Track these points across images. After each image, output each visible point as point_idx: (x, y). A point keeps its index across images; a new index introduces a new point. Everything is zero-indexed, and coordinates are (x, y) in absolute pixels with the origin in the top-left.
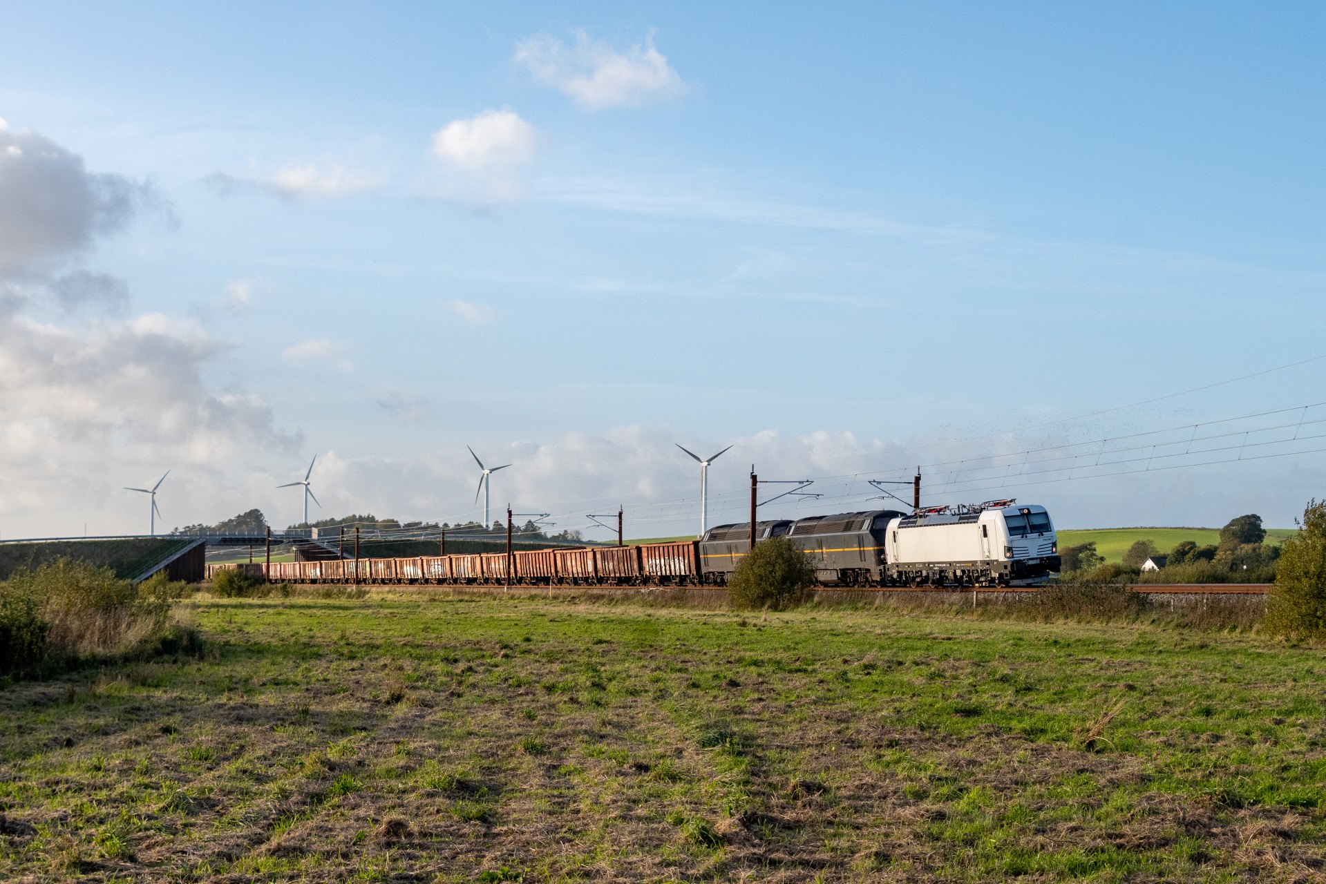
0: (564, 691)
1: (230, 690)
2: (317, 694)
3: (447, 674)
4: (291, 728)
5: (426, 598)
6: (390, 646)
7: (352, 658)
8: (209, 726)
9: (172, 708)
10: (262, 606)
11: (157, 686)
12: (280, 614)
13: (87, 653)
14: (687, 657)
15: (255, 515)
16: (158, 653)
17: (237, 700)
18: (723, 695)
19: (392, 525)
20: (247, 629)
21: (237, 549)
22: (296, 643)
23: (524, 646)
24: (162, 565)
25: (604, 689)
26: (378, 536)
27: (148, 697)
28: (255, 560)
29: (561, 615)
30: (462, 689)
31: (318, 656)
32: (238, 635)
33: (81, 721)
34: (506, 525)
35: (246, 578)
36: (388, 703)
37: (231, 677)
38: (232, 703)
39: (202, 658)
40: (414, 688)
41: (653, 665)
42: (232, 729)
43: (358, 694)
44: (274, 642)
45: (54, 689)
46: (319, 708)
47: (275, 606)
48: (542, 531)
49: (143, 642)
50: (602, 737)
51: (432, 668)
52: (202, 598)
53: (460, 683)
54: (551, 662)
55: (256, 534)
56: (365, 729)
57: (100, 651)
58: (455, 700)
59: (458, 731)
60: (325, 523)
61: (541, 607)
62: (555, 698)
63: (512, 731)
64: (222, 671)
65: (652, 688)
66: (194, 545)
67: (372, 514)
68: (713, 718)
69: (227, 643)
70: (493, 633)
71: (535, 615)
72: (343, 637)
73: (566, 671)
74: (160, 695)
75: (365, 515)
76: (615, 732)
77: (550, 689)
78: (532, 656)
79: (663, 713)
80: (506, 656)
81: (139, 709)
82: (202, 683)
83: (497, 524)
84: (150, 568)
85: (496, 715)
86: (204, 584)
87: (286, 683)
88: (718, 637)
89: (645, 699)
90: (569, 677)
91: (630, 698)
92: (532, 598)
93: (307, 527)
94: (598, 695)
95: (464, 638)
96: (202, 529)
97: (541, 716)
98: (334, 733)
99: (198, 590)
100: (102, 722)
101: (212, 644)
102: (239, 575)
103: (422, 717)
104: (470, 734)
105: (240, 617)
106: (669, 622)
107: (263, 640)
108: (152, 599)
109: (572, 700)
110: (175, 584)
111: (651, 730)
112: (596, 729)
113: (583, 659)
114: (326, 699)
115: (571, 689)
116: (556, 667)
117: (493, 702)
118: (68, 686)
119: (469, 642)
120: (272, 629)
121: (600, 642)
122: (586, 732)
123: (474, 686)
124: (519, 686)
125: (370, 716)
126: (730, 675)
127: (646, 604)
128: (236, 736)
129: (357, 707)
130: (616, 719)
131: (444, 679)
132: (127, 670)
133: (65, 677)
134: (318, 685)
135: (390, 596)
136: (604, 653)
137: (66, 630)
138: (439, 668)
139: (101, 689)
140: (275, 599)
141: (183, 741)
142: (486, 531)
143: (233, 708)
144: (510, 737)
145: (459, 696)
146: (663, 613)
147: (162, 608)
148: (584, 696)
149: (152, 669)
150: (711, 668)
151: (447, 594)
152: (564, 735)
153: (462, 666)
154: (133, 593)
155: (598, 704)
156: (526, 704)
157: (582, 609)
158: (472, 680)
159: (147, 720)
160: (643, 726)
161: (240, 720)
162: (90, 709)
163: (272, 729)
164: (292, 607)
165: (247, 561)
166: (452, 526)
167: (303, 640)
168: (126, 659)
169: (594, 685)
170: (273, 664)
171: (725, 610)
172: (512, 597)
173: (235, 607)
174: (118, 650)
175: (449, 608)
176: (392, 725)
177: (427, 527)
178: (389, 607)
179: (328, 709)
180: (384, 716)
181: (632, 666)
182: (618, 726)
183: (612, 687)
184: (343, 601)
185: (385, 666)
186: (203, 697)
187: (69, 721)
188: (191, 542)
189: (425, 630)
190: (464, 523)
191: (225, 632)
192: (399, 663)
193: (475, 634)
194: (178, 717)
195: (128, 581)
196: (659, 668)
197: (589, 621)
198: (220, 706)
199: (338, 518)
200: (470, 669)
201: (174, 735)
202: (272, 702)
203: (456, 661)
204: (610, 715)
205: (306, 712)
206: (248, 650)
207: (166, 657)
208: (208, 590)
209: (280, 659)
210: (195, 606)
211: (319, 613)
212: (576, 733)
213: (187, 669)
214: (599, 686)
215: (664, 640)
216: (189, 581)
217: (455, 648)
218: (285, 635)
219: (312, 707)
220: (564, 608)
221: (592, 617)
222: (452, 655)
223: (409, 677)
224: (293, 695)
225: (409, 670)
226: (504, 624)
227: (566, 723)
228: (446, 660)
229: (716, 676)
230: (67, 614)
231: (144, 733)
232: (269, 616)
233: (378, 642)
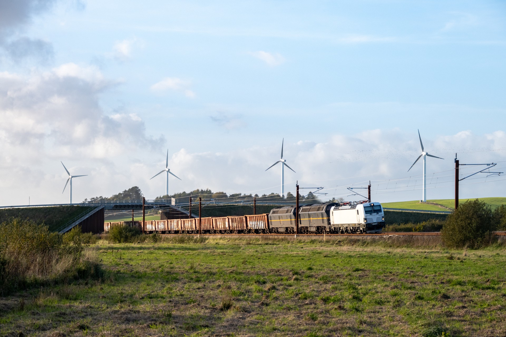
0: (335, 302)
1: (121, 302)
2: (176, 304)
3: (259, 291)
4: (161, 326)
5: (244, 242)
6: (222, 273)
7: (198, 281)
8: (109, 324)
9: (85, 313)
10: (140, 248)
11: (76, 299)
12: (151, 253)
13: (32, 279)
14: (415, 279)
15: (135, 191)
16: (75, 278)
17: (125, 308)
18: (439, 304)
19: (222, 196)
20: (131, 263)
21: (125, 212)
22: (162, 271)
23: (308, 273)
24: (77, 223)
25: (361, 300)
26: (213, 203)
27: (70, 307)
28: (136, 219)
29: (331, 253)
30: (268, 301)
31: (177, 280)
32: (126, 267)
33: (29, 322)
34: (295, 195)
35: (130, 231)
36: (222, 310)
37: (122, 293)
38: (123, 310)
39: (103, 282)
40: (238, 300)
41: (393, 285)
42: (123, 326)
43: (203, 304)
44: (148, 271)
45: (11, 301)
46: (178, 313)
47: (149, 248)
48: (319, 198)
49: (66, 271)
50: (360, 331)
51: (250, 287)
52: (103, 243)
53: (267, 297)
54: (326, 283)
55: (136, 202)
56: (207, 326)
57: (40, 277)
58: (264, 308)
59: (267, 327)
60: (180, 195)
61: (318, 248)
62: (329, 306)
63: (302, 327)
64: (116, 290)
65: (392, 300)
66: (97, 210)
67: (209, 189)
68: (433, 319)
69: (119, 272)
70: (288, 265)
71: (314, 253)
72: (192, 268)
73: (336, 289)
74: (77, 305)
75: (205, 189)
76: (368, 328)
77: (325, 301)
78: (313, 280)
79: (399, 316)
80: (296, 279)
81: (64, 314)
82: (104, 297)
83: (289, 194)
84: (69, 224)
85: (291, 317)
86: (104, 235)
87: (157, 297)
88: (434, 267)
89: (388, 307)
90: (338, 292)
91: (378, 306)
92: (313, 242)
93: (168, 198)
94: (356, 304)
95: (269, 268)
96: (102, 200)
97: (320, 318)
98: (188, 329)
99: (100, 238)
100: (41, 322)
101: (109, 273)
102: (125, 229)
103: (243, 318)
104: (275, 329)
105: (127, 255)
106: (402, 257)
107: (141, 270)
108: (72, 244)
109: (340, 308)
110: (86, 235)
111: (392, 327)
112: (356, 326)
113: (346, 281)
114: (182, 307)
115: (339, 300)
116: (329, 286)
117: (289, 309)
118: (20, 300)
119: (272, 270)
120: (147, 263)
121: (357, 270)
122: (349, 328)
123: (276, 299)
124: (305, 299)
125: (210, 318)
126: (443, 291)
127: (386, 245)
128: (126, 331)
129: (202, 312)
130: (369, 320)
131: (257, 294)
132: (56, 289)
133: (18, 294)
134: (177, 299)
135: (221, 241)
136: (360, 277)
137: (18, 264)
138: (254, 287)
139: (41, 301)
140: (148, 244)
141: (93, 334)
142: (282, 199)
143: (124, 313)
144: (300, 331)
145: (267, 305)
146: (398, 251)
147: (78, 250)
148: (348, 305)
149: (73, 288)
150: (431, 286)
151: (258, 240)
152: (335, 330)
153: (268, 286)
154: (59, 240)
155: (357, 310)
156: (310, 309)
157: (345, 249)
158: (275, 295)
159: (70, 321)
160: (387, 324)
161: (128, 321)
162: (33, 314)
163: (148, 326)
164: (159, 248)
165: (131, 220)
166: (260, 196)
167: (166, 270)
168: (56, 282)
169: (354, 298)
170: (148, 285)
171: (439, 249)
172: (300, 242)
173: (123, 249)
174: (50, 277)
175: (259, 249)
176: (225, 324)
177: (244, 197)
178: (221, 249)
179: (183, 314)
180: (219, 318)
181: (379, 286)
182: (370, 324)
183: (366, 299)
184: (191, 245)
185: (219, 286)
186: (104, 306)
187: (21, 321)
188: (95, 208)
189: (244, 263)
190: (268, 194)
191: (117, 265)
192: (229, 284)
193: (276, 265)
194: (89, 319)
195: (56, 233)
196: (396, 287)
197: (350, 257)
198: (115, 312)
199: (188, 192)
200: (274, 288)
201: (88, 330)
202: (148, 310)
203: (264, 283)
204: (365, 317)
205: (170, 316)
206: (132, 276)
207: (81, 281)
208: (106, 238)
209: (153, 282)
210: (98, 249)
211: (176, 252)
212: (343, 329)
213: (94, 288)
214: (357, 299)
215: (398, 269)
216: (94, 233)
217: (263, 275)
218: (155, 266)
219: (174, 313)
220: (334, 249)
221: (352, 254)
222: (262, 279)
223: (234, 293)
224: (161, 305)
225: (234, 288)
226: (295, 259)
227: (337, 322)
228: (258, 282)
229: (434, 292)
230: (19, 254)
231: (68, 329)
232: (145, 254)
233: (214, 271)
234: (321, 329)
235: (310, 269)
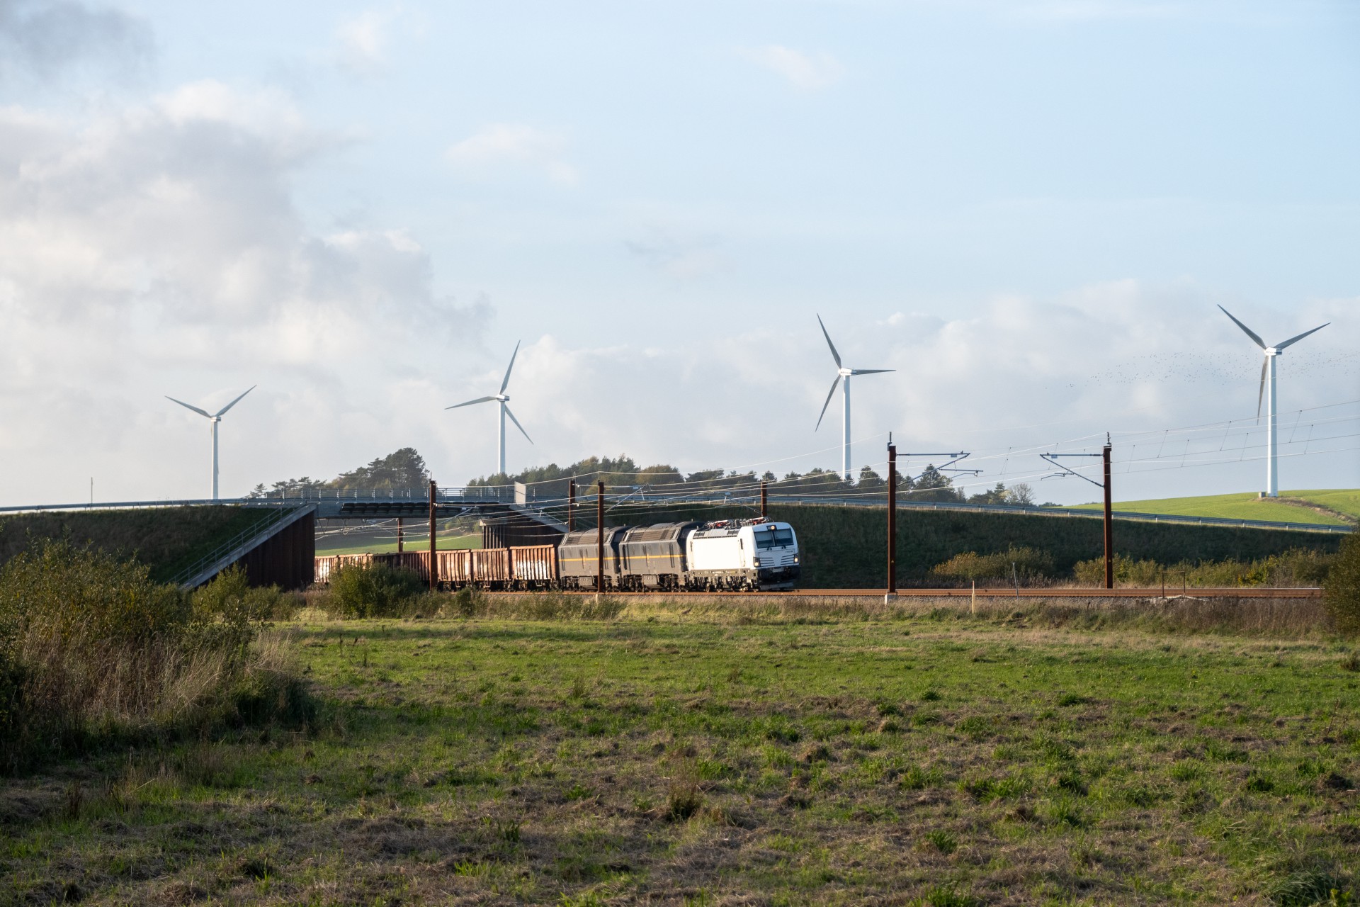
0: (1005, 796)
1: (370, 794)
2: (532, 803)
3: (780, 763)
4: (487, 866)
5: (734, 616)
6: (667, 711)
7: (597, 732)
8: (333, 861)
9: (262, 828)
10: (423, 634)
11: (232, 787)
12: (457, 648)
13: (102, 723)
14: (1246, 730)
15: (407, 460)
16: (232, 723)
17: (381, 813)
18: (1319, 804)
19: (666, 477)
20: (397, 677)
21: (375, 525)
22: (489, 704)
23: (926, 709)
24: (235, 557)
25: (1084, 792)
26: (639, 498)
27: (217, 808)
28: (408, 546)
29: (994, 649)
30: (808, 793)
31: (532, 729)
32: (381, 690)
33: (95, 853)
34: (884, 475)
35: (393, 581)
36: (668, 819)
37: (370, 769)
38: (373, 819)
39: (314, 733)
40: (718, 790)
41: (1179, 745)
42: (376, 868)
43: (611, 803)
44: (448, 701)
45: (41, 792)
46: (539, 829)
47: (448, 634)
48: (955, 486)
49: (205, 702)
50: (1084, 886)
51: (751, 752)
52: (310, 618)
53: (805, 781)
54: (978, 740)
55: (409, 496)
56: (625, 869)
57: (125, 719)
58: (796, 814)
59: (806, 872)
60: (540, 474)
61: (956, 634)
62: (990, 810)
63: (909, 873)
64: (352, 758)
65: (1179, 791)
66: (294, 517)
67: (628, 456)
68: (1301, 850)
69: (359, 705)
70: (865, 685)
71: (944, 649)
72: (577, 693)
73: (1008, 757)
74: (239, 804)
75: (614, 457)
76: (1108, 876)
77: (979, 793)
78: (940, 730)
79: (1200, 839)
80: (890, 728)
81: (200, 830)
82: (315, 780)
83: (868, 474)
84: (212, 561)
85: (875, 842)
86: (312, 593)
87: (473, 780)
88: (1305, 691)
89: (1166, 812)
90: (1015, 768)
91: (1136, 811)
92: (938, 615)
93: (505, 484)
94: (1073, 804)
95: (810, 693)
96: (310, 488)
97: (965, 846)
98: (568, 876)
99: (304, 603)
100: (132, 854)
101: (332, 707)
102: (377, 575)
103: (734, 845)
104: (828, 878)
105: (384, 654)
106: (1206, 662)
107: (428, 698)
108: (219, 620)
109: (1023, 814)
110: (262, 593)
111: (1178, 873)
112: (1071, 870)
113: (1040, 734)
114: (552, 810)
115: (1018, 792)
116: (989, 750)
117: (870, 817)
118: (68, 787)
119: (818, 702)
120: (444, 679)
121: (1072, 701)
122: (1052, 876)
123: (831, 786)
124: (918, 787)
125: (634, 844)
126: (1332, 765)
127: (1160, 627)
128: (385, 881)
129: (609, 827)
130: (1108, 851)
131: (773, 773)
132: (176, 756)
133: (62, 769)
134: (534, 785)
135: (665, 614)
136: (1081, 723)
137: (62, 680)
138: (764, 751)
139: (130, 791)
140: (446, 621)
141: (286, 890)
142: (846, 486)
143: (377, 829)
144: (905, 885)
145: (804, 805)
146: (1195, 643)
147: (238, 638)
148: (1044, 806)
149: (224, 753)
150: (1293, 751)
151: (774, 610)
152: (1010, 882)
153: (807, 747)
154: (182, 609)
155: (1073, 821)
156: (932, 819)
157: (1035, 637)
158: (826, 774)
159: (216, 852)
160: (1163, 865)
161: (389, 850)
162: (108, 829)
163: (451, 868)
164: (480, 635)
165: (393, 548)
166: (780, 478)
167: (502, 698)
168: (174, 735)
169: (1064, 784)
170: (449, 744)
171: (1316, 637)
172: (900, 615)
173: (374, 635)
174: (156, 718)
175: (779, 636)
176: (678, 861)
177: (733, 481)
178: (663, 635)
179: (555, 830)
180: (662, 845)
181: (1141, 751)
182: (1112, 864)
183: (1099, 789)
184: (575, 624)
185: (660, 747)
186: (318, 808)
187: (71, 852)
188: (288, 511)
189: (733, 678)
190: (803, 471)
191: (356, 682)
192: (688, 741)
193: (830, 685)
194: (274, 844)
195: (172, 587)
196: (1188, 753)
197: (1051, 660)
198: (353, 824)
199: (564, 465)
200: (823, 753)
201: (268, 879)
202: (448, 817)
203: (795, 738)
204: (1098, 844)
205: (513, 836)
206: (400, 718)
207: (247, 731)
208: (322, 604)
209: (461, 735)
210: (298, 635)
211: (532, 647)
212: (1033, 878)
213: (287, 753)
214: (1071, 786)
215: (1197, 697)
216: (286, 586)
217: (792, 714)
218: (468, 689)
219: (525, 828)
220: (1001, 636)
221: (1056, 653)
222: (787, 727)
223: (706, 770)
224: (487, 803)
225: (706, 756)
226: (887, 668)
227: (1012, 859)
228: (775, 736)
229: (1304, 769)
230: (62, 649)
231: (211, 876)
232: (438, 652)
233: (645, 702)
234: (965, 879)
235: (931, 697)
